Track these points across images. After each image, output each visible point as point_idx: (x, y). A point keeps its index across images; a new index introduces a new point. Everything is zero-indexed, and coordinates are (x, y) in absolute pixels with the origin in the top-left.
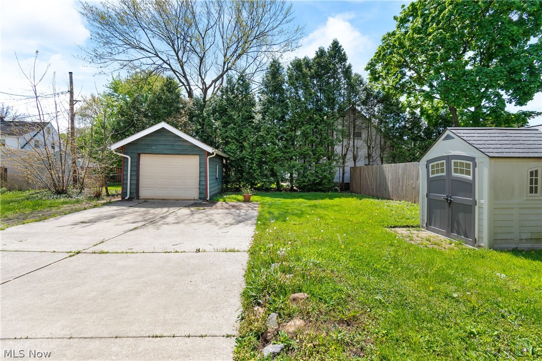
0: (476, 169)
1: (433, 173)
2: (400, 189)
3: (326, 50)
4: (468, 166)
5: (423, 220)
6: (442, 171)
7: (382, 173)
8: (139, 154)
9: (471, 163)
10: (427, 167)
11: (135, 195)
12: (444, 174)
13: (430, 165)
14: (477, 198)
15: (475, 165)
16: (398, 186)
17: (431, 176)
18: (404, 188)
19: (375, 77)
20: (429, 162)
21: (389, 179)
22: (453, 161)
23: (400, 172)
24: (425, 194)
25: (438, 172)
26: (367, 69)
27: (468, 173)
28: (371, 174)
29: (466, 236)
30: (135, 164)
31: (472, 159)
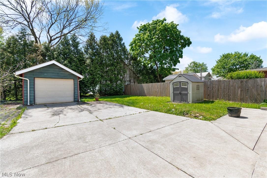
0: (188, 85)
1: (175, 86)
2: (150, 92)
3: (114, 34)
4: (186, 84)
5: (172, 100)
6: (178, 85)
7: (142, 87)
8: (35, 78)
9: (187, 83)
10: (173, 84)
11: (33, 102)
12: (179, 86)
13: (174, 84)
14: (189, 92)
15: (188, 84)
16: (150, 91)
17: (174, 87)
18: (152, 92)
19: (132, 49)
20: (173, 83)
21: (145, 89)
22: (181, 83)
23: (150, 86)
24: (172, 92)
25: (176, 86)
26: (130, 46)
27: (186, 86)
28: (136, 87)
29: (185, 101)
30: (33, 84)
31: (187, 82)
